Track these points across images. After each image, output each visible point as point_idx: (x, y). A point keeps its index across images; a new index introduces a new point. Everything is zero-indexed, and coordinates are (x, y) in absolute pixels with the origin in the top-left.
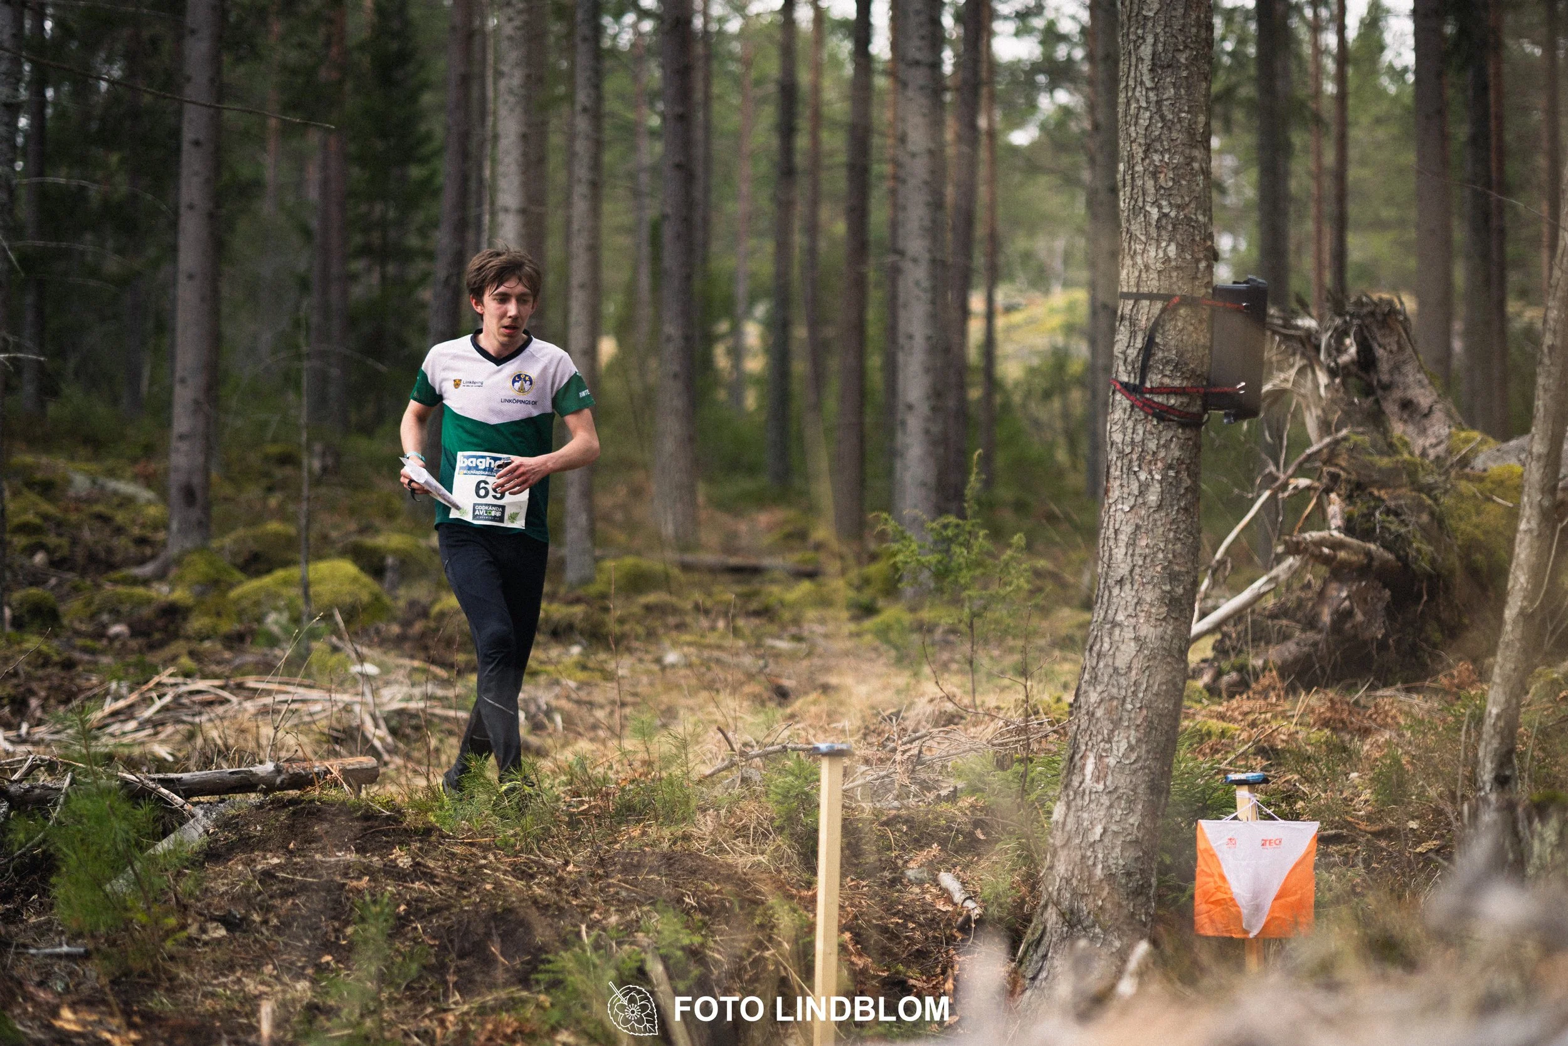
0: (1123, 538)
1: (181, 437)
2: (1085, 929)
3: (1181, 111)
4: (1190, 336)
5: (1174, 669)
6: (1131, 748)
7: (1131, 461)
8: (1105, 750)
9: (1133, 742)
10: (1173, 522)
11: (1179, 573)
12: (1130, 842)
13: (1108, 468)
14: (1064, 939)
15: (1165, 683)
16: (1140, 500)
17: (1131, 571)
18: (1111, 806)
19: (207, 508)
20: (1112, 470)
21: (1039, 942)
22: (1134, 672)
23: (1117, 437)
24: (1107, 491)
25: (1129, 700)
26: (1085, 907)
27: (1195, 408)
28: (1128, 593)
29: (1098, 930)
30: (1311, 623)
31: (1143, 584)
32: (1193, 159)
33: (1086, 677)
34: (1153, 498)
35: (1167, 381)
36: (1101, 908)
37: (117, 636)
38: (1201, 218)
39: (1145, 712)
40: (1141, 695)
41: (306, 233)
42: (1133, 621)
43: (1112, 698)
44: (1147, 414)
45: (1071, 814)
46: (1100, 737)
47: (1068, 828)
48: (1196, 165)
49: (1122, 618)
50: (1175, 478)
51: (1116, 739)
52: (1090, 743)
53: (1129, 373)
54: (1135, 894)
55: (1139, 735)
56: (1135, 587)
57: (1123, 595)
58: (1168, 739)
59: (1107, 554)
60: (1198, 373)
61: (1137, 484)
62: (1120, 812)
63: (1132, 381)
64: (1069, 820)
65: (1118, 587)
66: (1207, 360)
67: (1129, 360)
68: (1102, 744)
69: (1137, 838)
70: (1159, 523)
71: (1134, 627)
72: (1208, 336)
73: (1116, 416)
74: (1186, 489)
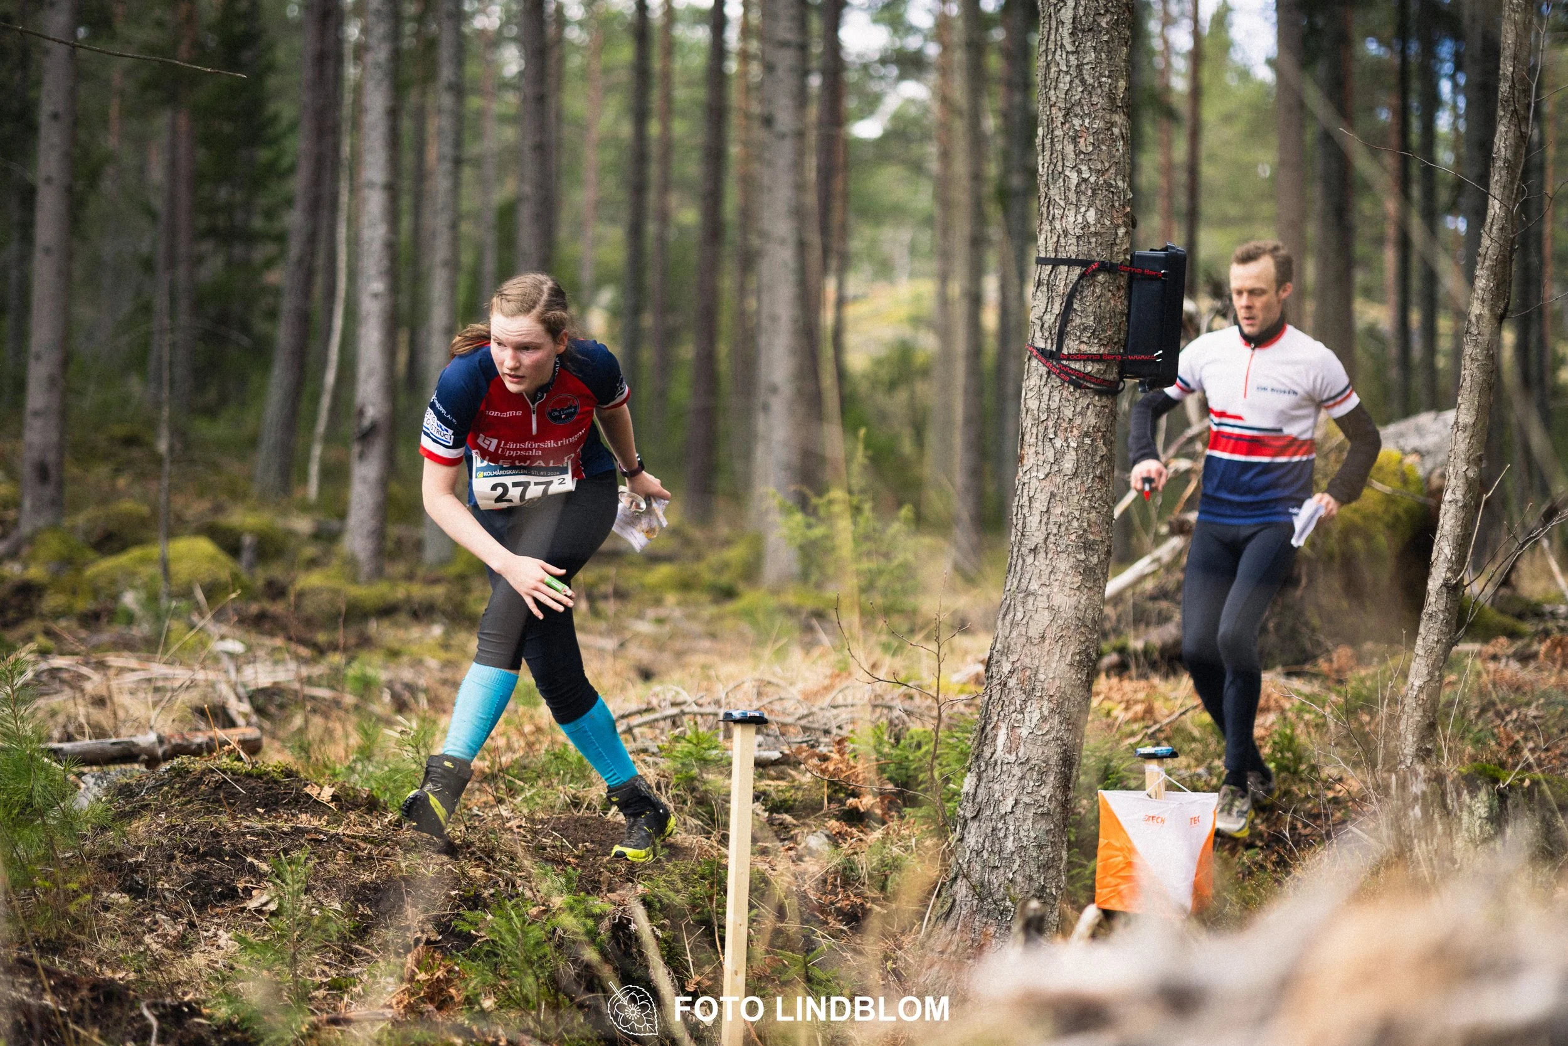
0: (1036, 505)
1: (37, 414)
2: (994, 902)
3: (1101, 75)
4: (1108, 303)
5: (1087, 640)
6: (1044, 719)
7: (1046, 429)
8: (1017, 721)
9: (1046, 713)
10: (1088, 490)
11: (1094, 542)
12: (1042, 814)
13: (1023, 435)
14: (974, 912)
15: (1080, 653)
16: (1056, 468)
17: (1046, 539)
18: (1022, 778)
19: (60, 487)
20: (1027, 437)
22: (1047, 642)
23: (1033, 404)
24: (1021, 459)
25: (1042, 670)
26: (996, 880)
27: (1112, 376)
28: (1041, 561)
29: (1008, 903)
32: (1113, 124)
33: (999, 646)
34: (1068, 465)
35: (1083, 347)
36: (1011, 881)
38: (1117, 182)
39: (1058, 682)
40: (1054, 665)
42: (1046, 590)
43: (1025, 668)
44: (1063, 381)
45: (983, 785)
46: (1012, 708)
47: (979, 800)
48: (1116, 130)
49: (1037, 587)
50: (1091, 445)
51: (1028, 709)
52: (1002, 714)
53: (1046, 339)
54: (1046, 867)
55: (1051, 706)
56: (1050, 556)
57: (1036, 563)
58: (1079, 712)
59: (1021, 522)
60: (1116, 340)
61: (1052, 451)
62: (1031, 784)
63: (1049, 348)
64: (980, 791)
65: (1032, 555)
66: (1124, 327)
67: (1046, 326)
68: (1014, 715)
69: (1049, 810)
70: (1074, 491)
71: (1048, 596)
72: (1126, 303)
73: (1032, 383)
74: (1102, 457)
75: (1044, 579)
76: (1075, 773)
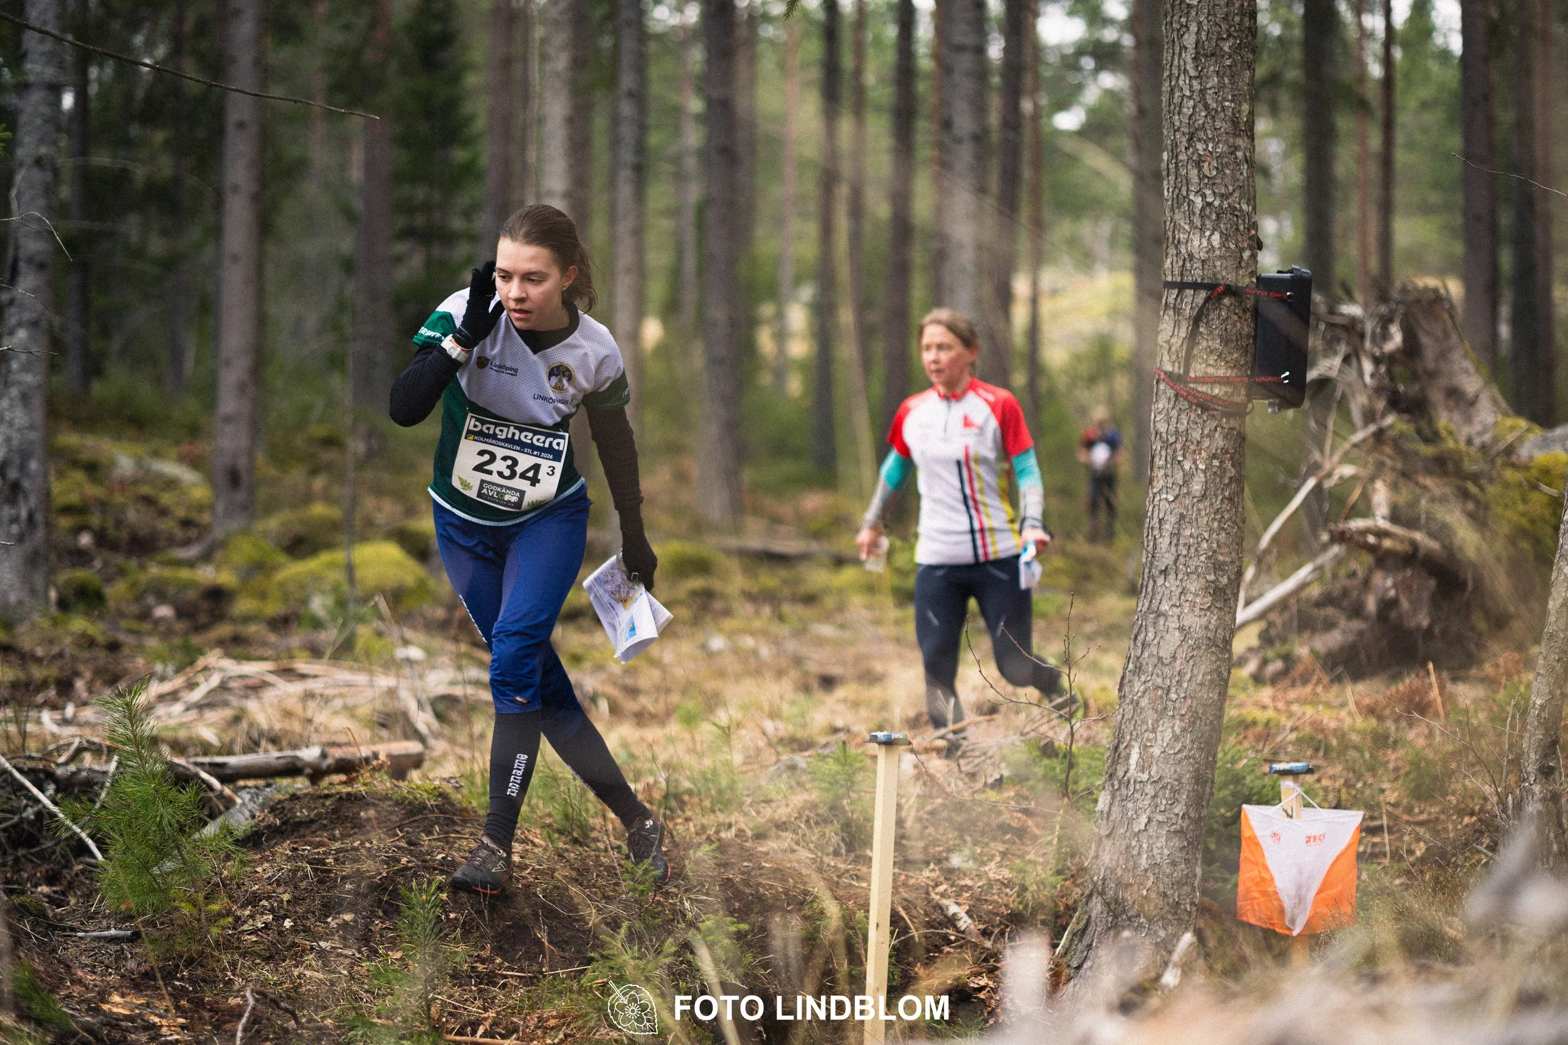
0: (1168, 527)
1: (228, 420)
2: (1129, 919)
3: (1225, 100)
4: (1234, 325)
5: (1218, 659)
6: (1176, 738)
7: (1175, 451)
8: (1149, 740)
9: (1178, 732)
10: (1217, 512)
11: (1224, 563)
12: (1176, 832)
13: (1153, 457)
14: (1109, 929)
15: (1211, 673)
16: (1185, 490)
17: (1176, 560)
18: (1155, 796)
19: (252, 490)
20: (1157, 459)
21: (1084, 931)
22: (1178, 662)
23: (1162, 428)
24: (1151, 481)
25: (1173, 690)
26: (1129, 896)
27: (1240, 397)
28: (1172, 583)
29: (1142, 920)
30: (1357, 611)
31: (1188, 574)
32: (1237, 148)
33: (1131, 666)
34: (1197, 487)
35: (1211, 370)
36: (1145, 898)
37: (162, 619)
38: (1244, 207)
39: (1189, 701)
40: (1185, 685)
41: (350, 215)
42: (1177, 611)
43: (1158, 687)
44: (1191, 403)
45: (1116, 803)
46: (1145, 727)
47: (1112, 818)
48: (1240, 154)
49: (1167, 608)
50: (1219, 467)
51: (1160, 729)
52: (1134, 733)
53: (1174, 363)
54: (1179, 884)
55: (1183, 724)
56: (1180, 577)
57: (1167, 584)
58: (1213, 730)
59: (1151, 544)
60: (1242, 362)
61: (1181, 474)
62: (1164, 802)
63: (1176, 370)
64: (1114, 809)
65: (1163, 577)
66: (1251, 349)
67: (1173, 349)
68: (1146, 735)
69: (1182, 827)
70: (1203, 513)
71: (1179, 617)
72: (1252, 325)
73: (1161, 406)
74: (1231, 478)
75: (1174, 600)
76: (1208, 790)
